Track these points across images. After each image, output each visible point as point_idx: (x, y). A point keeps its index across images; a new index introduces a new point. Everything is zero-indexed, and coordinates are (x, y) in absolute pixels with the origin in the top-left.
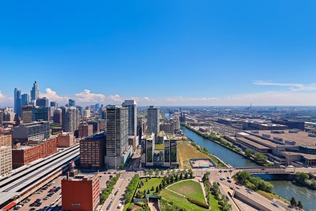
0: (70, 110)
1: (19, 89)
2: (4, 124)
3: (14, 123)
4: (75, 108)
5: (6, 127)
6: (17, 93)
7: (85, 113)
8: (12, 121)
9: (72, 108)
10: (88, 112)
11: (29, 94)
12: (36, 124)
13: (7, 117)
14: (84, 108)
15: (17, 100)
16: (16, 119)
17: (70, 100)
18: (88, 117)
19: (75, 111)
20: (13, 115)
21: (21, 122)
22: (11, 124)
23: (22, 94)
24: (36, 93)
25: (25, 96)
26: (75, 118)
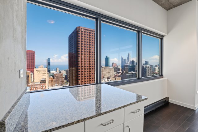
0: (146, 67)
1: (122, 57)
2: (118, 72)
3: (121, 72)
4: (149, 66)
5: (119, 74)
6: (122, 59)
7: (154, 69)
8: (120, 71)
9: (148, 66)
10: (157, 68)
11: (127, 59)
12: (130, 73)
13: (119, 70)
14: (154, 66)
15: (122, 62)
16: (122, 71)
17: (146, 61)
18: (156, 71)
19: (149, 68)
20: (121, 69)
21: (124, 72)
22: (120, 72)
23: (124, 59)
24: (129, 58)
25: (125, 60)
26: (149, 72)
